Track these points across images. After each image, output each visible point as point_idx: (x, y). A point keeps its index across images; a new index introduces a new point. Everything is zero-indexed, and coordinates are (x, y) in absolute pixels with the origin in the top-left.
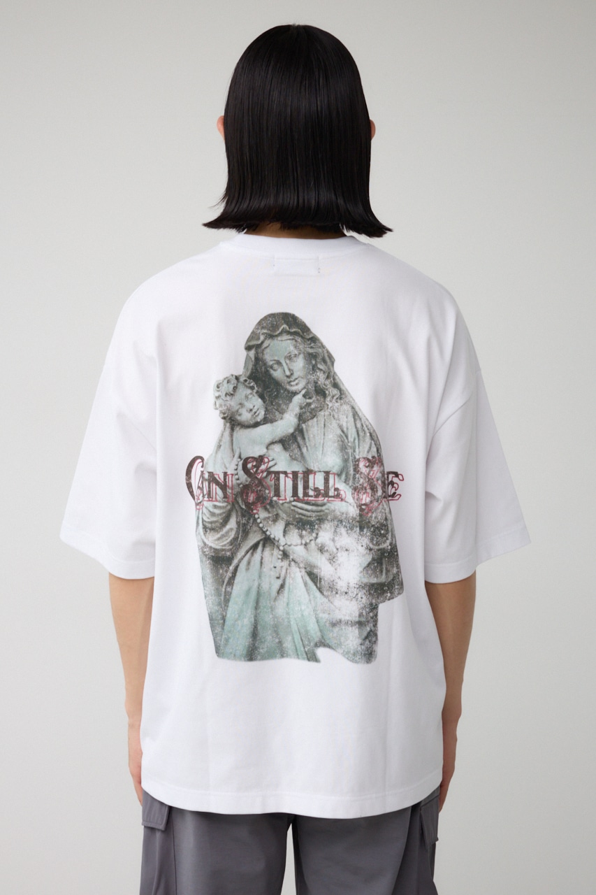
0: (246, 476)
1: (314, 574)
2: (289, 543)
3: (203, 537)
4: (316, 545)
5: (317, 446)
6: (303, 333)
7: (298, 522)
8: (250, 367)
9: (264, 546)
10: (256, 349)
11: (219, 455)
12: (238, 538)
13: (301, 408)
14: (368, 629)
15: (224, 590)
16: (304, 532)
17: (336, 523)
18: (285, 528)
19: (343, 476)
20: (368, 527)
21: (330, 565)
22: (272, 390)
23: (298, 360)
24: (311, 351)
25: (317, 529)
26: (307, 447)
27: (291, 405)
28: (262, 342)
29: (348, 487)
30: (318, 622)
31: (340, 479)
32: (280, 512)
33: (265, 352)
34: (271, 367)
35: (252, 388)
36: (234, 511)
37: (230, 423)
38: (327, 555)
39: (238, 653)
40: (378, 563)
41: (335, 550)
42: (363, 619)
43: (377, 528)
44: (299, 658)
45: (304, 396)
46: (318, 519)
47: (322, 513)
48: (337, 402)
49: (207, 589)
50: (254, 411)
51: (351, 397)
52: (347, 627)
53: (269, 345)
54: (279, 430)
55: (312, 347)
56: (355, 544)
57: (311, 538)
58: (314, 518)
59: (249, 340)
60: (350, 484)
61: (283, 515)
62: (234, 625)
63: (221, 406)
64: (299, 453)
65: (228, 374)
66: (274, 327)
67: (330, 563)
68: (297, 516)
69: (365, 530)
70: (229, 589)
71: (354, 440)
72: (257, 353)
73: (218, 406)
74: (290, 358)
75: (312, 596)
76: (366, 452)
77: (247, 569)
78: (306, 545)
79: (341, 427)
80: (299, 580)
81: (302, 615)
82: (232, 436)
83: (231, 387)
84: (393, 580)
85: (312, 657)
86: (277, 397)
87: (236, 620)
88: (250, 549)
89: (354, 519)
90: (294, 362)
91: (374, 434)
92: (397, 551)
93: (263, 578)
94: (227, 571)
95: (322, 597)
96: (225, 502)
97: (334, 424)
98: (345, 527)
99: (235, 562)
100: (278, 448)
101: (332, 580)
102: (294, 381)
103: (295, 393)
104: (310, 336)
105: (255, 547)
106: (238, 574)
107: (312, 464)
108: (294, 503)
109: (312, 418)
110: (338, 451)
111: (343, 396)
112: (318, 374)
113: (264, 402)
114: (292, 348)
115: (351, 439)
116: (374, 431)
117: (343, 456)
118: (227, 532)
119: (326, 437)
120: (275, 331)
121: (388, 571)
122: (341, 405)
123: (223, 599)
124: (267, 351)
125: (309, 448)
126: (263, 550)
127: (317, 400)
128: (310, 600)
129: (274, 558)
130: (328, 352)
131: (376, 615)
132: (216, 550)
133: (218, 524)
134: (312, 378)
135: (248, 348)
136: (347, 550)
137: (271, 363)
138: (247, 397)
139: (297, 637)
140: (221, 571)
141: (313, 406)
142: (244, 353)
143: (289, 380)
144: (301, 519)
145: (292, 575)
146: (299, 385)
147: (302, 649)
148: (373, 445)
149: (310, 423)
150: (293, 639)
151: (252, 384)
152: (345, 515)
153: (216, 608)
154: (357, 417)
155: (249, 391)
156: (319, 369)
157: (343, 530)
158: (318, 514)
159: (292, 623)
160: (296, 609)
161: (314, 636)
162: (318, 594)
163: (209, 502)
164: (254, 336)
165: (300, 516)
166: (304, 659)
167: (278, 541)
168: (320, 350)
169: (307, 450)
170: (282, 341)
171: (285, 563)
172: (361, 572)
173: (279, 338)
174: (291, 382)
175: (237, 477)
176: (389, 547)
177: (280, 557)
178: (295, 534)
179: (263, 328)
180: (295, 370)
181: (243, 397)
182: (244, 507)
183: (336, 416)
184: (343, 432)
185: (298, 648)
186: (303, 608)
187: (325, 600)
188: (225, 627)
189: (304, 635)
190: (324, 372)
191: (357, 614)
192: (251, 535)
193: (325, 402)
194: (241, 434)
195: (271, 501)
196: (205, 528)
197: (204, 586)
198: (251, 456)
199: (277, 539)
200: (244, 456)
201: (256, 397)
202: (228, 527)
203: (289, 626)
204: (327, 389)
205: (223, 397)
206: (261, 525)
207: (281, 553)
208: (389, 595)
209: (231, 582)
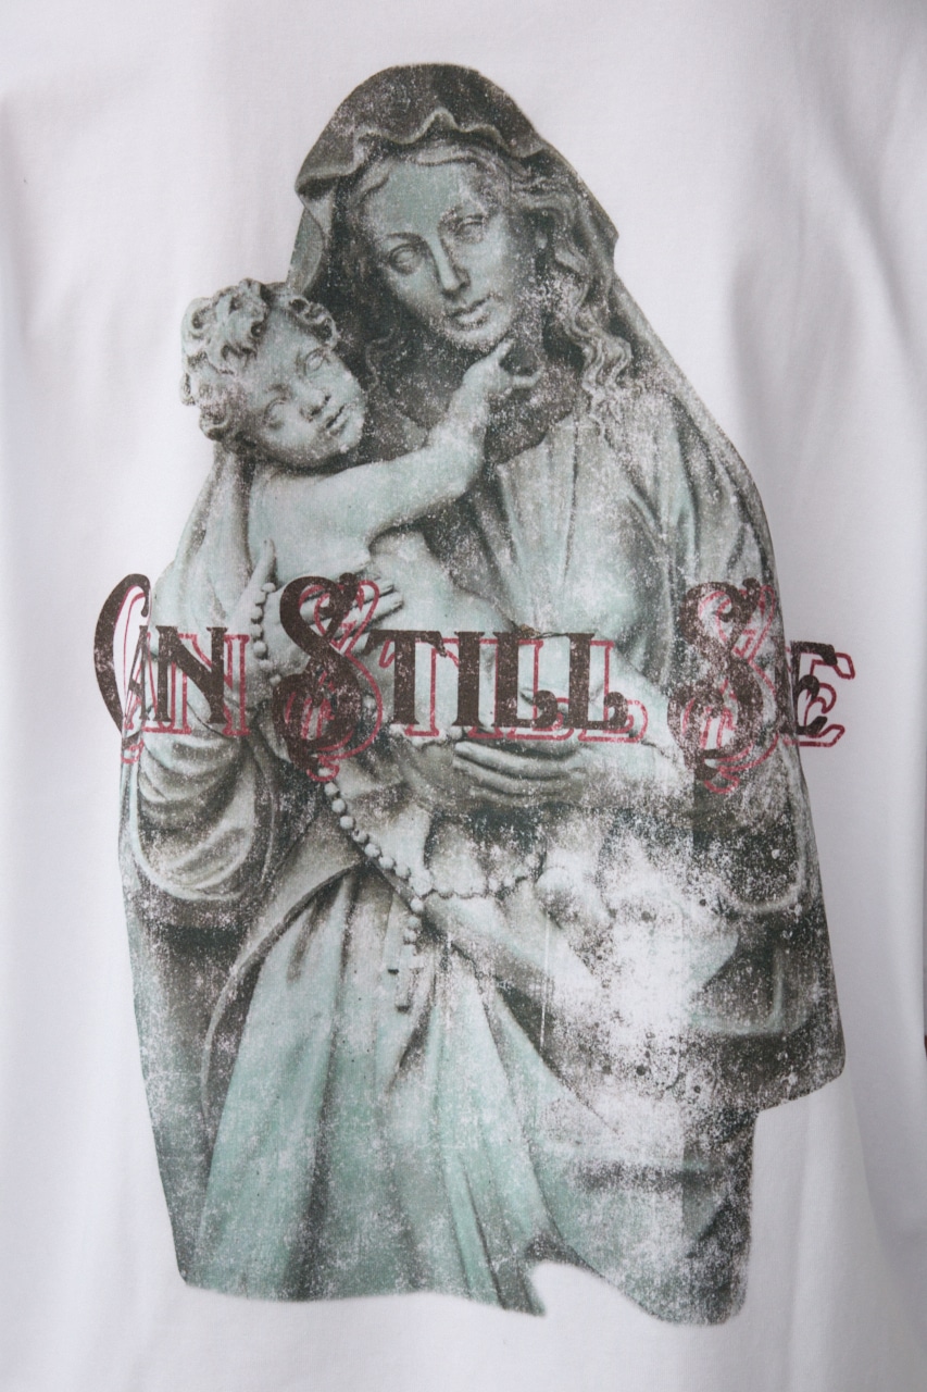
0: (293, 646)
1: (527, 1000)
2: (443, 889)
3: (140, 858)
4: (538, 896)
5: (548, 543)
6: (507, 138)
7: (476, 815)
8: (316, 256)
9: (355, 897)
10: (338, 194)
11: (199, 567)
12: (261, 863)
13: (494, 408)
14: (718, 1200)
15: (208, 1047)
16: (496, 850)
17: (609, 818)
18: (431, 834)
19: (639, 653)
20: (726, 837)
21: (584, 970)
22: (394, 341)
23: (487, 236)
24: (532, 202)
25: (543, 841)
26: (512, 544)
27: (460, 398)
28: (362, 171)
29: (654, 690)
30: (537, 1170)
31: (628, 660)
32: (414, 777)
33: (369, 207)
34: (392, 260)
35: (321, 333)
36: (249, 767)
37: (239, 452)
38: (574, 933)
39: (257, 1271)
40: (757, 965)
41: (603, 915)
42: (699, 1166)
43: (759, 838)
44: (470, 1296)
45: (506, 364)
46: (548, 806)
47: (560, 784)
48: (621, 385)
49: (151, 1041)
50: (327, 413)
51: (674, 365)
52: (641, 1193)
53: (385, 180)
54: (414, 484)
55: (536, 191)
56: (677, 896)
57: (519, 872)
58: (532, 802)
59: (312, 161)
60: (664, 680)
61: (425, 789)
62: (241, 1173)
63: (206, 389)
64: (484, 570)
65: (232, 279)
66: (404, 117)
67: (586, 962)
68: (473, 793)
69: (715, 847)
70: (225, 1046)
71: (682, 520)
72: (340, 209)
73: (195, 390)
74: (457, 227)
75: (518, 1078)
76: (723, 565)
77: (294, 976)
78: (502, 894)
79: (633, 475)
80: (478, 1020)
81: (485, 1144)
82: (243, 499)
83: (244, 325)
84: (809, 1026)
85: (516, 1295)
86: (408, 365)
87: (252, 1155)
88: (306, 904)
89: (674, 805)
90: (473, 241)
91: (752, 501)
92: (824, 925)
93: (349, 1010)
94: (219, 982)
95: (555, 1081)
96: (216, 734)
97: (611, 464)
98: (643, 833)
99: (250, 948)
100: (409, 549)
101: (590, 1022)
102: (472, 310)
103: (474, 355)
104: (532, 151)
105: (322, 898)
106: (258, 991)
107: (529, 610)
108: (463, 747)
109: (533, 444)
110: (621, 563)
111: (644, 364)
112: (557, 285)
113: (364, 384)
114: (465, 193)
115: (669, 518)
116: (753, 487)
117: (640, 578)
118: (224, 844)
119: (581, 512)
120: (407, 131)
121: (790, 995)
122: (636, 395)
123: (204, 1081)
124: (380, 200)
125: (520, 551)
126: (351, 912)
127: (553, 378)
128: (512, 1093)
129: (391, 941)
130: (593, 205)
131: (746, 1152)
132: (181, 904)
133: (190, 814)
134: (536, 299)
135: (310, 189)
136: (646, 917)
137: (391, 245)
138: (301, 364)
139: (466, 1221)
140: (199, 981)
141: (535, 401)
142: (296, 205)
143: (453, 307)
144: (486, 802)
145: (453, 1003)
146: (488, 327)
147: (482, 1263)
148: (750, 540)
149: (525, 460)
150: (453, 1227)
151: (321, 319)
152: (641, 792)
153: (181, 1110)
154: (691, 439)
155: (309, 344)
156: (561, 267)
157: (634, 846)
158: (548, 785)
159: (449, 1170)
160: (465, 1120)
161: (524, 1220)
162: (540, 1071)
163: (161, 736)
164: (330, 145)
165: (484, 792)
166: (486, 1298)
167: (406, 880)
168: (566, 199)
169: (514, 558)
170: (429, 165)
171: (429, 959)
172: (696, 997)
173: (422, 157)
174: (459, 312)
175: (260, 646)
176: (798, 910)
177: (412, 936)
178: (464, 857)
179: (364, 119)
180: (473, 272)
181: (288, 363)
182: (284, 755)
183: (617, 438)
184: (641, 491)
185: (468, 1260)
186: (488, 1118)
187: (566, 1094)
188: (211, 1179)
189: (490, 1215)
190: (578, 280)
191: (680, 1149)
192: (309, 857)
193: (578, 385)
194: (278, 496)
195: (384, 737)
196: (146, 826)
197: (140, 1033)
198: (314, 574)
199: (401, 871)
200: (287, 575)
201: (337, 364)
202: (225, 824)
203: (440, 1180)
204: (587, 341)
205: (215, 358)
206: (345, 822)
207: (414, 921)
208: (793, 1079)
209: (235, 1019)
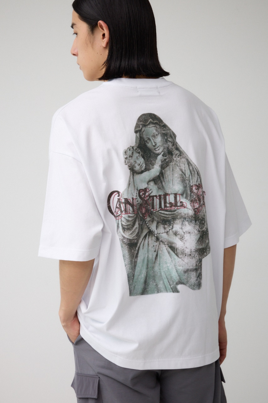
0: (140, 199)
1: (173, 247)
2: (159, 233)
3: (123, 233)
4: (173, 232)
5: (169, 181)
6: (160, 123)
7: (163, 221)
8: (138, 142)
9: (149, 236)
10: (139, 133)
11: (130, 189)
12: (139, 232)
13: (162, 162)
14: (199, 272)
15: (134, 261)
16: (166, 226)
17: (182, 219)
18: (157, 225)
19: (185, 195)
20: (198, 220)
21: (181, 241)
22: (148, 153)
23: (158, 137)
24: (164, 132)
25: (173, 224)
26: (165, 181)
27: (157, 161)
28: (142, 129)
29: (187, 200)
30: (177, 271)
31: (183, 197)
32: (154, 217)
33: (143, 134)
34: (146, 141)
35: (139, 153)
36: (138, 218)
37: (132, 171)
38: (179, 236)
39: (139, 292)
40: (202, 238)
41: (183, 233)
42: (197, 267)
43: (201, 220)
44: (167, 292)
45: (163, 155)
46: (173, 219)
47: (174, 215)
48: (178, 157)
49: (126, 261)
50: (141, 165)
51: (186, 154)
52: (191, 272)
53: (144, 130)
54: (152, 174)
55: (164, 130)
56: (193, 229)
57: (170, 228)
58: (170, 218)
59: (135, 128)
60: (189, 199)
61: (156, 218)
62: (137, 278)
63: (128, 162)
64: (161, 185)
65: (129, 146)
66: (146, 121)
67: (181, 240)
68: (162, 218)
69: (197, 222)
70: (136, 260)
71: (189, 176)
72: (140, 135)
73: (127, 163)
74: (154, 136)
75: (173, 259)
76: (196, 182)
77: (143, 248)
78: (167, 232)
79: (181, 170)
80: (165, 251)
81: (168, 269)
82: (133, 178)
83: (131, 152)
84: (207, 246)
85: (175, 290)
86: (150, 157)
87: (139, 276)
88: (144, 238)
89: (192, 216)
90: (156, 138)
91: (199, 173)
92: (208, 232)
93: (149, 252)
94: (135, 251)
95: (178, 258)
96: (134, 213)
97: (178, 169)
98: (188, 221)
99: (138, 245)
100: (152, 184)
101: (183, 249)
102: (157, 148)
103: (158, 154)
104: (163, 125)
105: (145, 236)
106: (139, 251)
107: (167, 190)
108: (160, 211)
109: (167, 167)
110: (181, 183)
111: (182, 154)
112: (169, 143)
113: (145, 160)
114: (155, 131)
115: (187, 176)
116: (199, 171)
117: (184, 185)
118: (135, 230)
119: (174, 176)
120: (146, 123)
121: (205, 242)
122: (181, 159)
123: (133, 266)
124: (144, 133)
125: (166, 182)
126: (148, 238)
127: (169, 157)
128: (172, 261)
129: (153, 241)
130: (172, 132)
131: (201, 265)
132: (130, 239)
133: (130, 226)
134: (166, 146)
135: (136, 132)
136: (189, 233)
137: (146, 139)
138: (137, 158)
139: (166, 281)
140: (133, 251)
141: (167, 160)
142: (135, 134)
143: (155, 148)
144: (164, 219)
145: (161, 249)
146: (160, 150)
147: (169, 287)
148: (199, 178)
149: (166, 169)
150: (164, 282)
151: (139, 151)
152: (187, 215)
153: (130, 271)
154: (190, 164)
155: (138, 155)
156: (169, 141)
157: (186, 223)
158: (172, 216)
159: (162, 274)
160: (165, 266)
161: (175, 279)
162: (176, 257)
163: (126, 215)
164: (137, 126)
165: (163, 218)
166: (170, 292)
167: (154, 232)
168: (169, 131)
169: (165, 183)
170: (150, 127)
171: (157, 243)
172: (196, 243)
173: (148, 127)
174: (156, 148)
175: (137, 200)
176: (205, 230)
177: (155, 240)
178: (162, 228)
179: (141, 121)
180: (157, 142)
181: (136, 158)
182: (141, 216)
183: (178, 165)
184: (183, 172)
185: (167, 287)
186: (168, 265)
187: (180, 260)
188: (134, 280)
189: (170, 279)
190: (172, 143)
191: (195, 265)
192: (144, 230)
193: (172, 158)
194: (137, 177)
195: (151, 211)
196: (124, 229)
197: (124, 260)
198: (141, 188)
199: (153, 231)
200: (139, 189)
201: (141, 157)
202: (135, 227)
203: (161, 276)
204: (173, 151)
205: (128, 158)
206: (148, 224)
207: (155, 238)
208: (205, 254)
209: (137, 257)
